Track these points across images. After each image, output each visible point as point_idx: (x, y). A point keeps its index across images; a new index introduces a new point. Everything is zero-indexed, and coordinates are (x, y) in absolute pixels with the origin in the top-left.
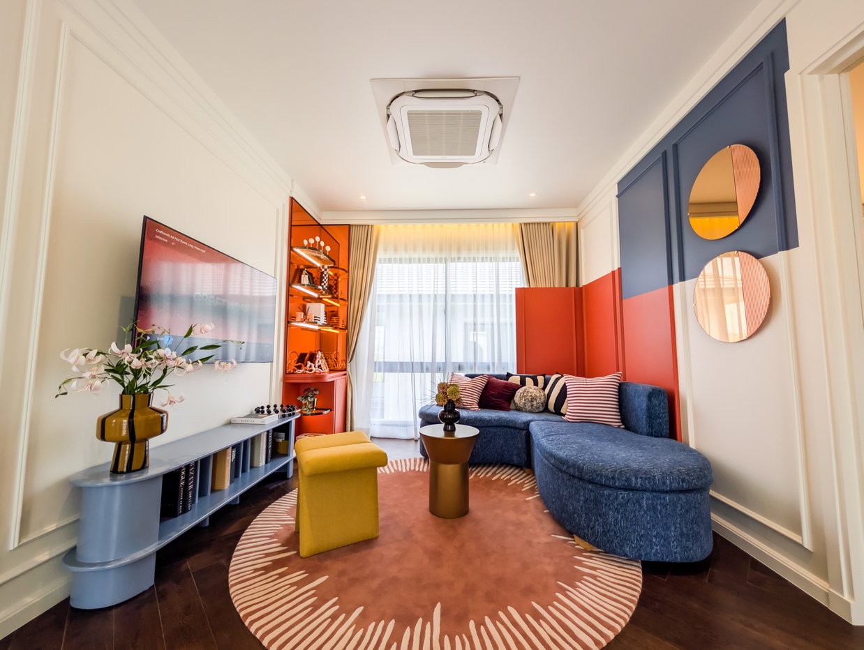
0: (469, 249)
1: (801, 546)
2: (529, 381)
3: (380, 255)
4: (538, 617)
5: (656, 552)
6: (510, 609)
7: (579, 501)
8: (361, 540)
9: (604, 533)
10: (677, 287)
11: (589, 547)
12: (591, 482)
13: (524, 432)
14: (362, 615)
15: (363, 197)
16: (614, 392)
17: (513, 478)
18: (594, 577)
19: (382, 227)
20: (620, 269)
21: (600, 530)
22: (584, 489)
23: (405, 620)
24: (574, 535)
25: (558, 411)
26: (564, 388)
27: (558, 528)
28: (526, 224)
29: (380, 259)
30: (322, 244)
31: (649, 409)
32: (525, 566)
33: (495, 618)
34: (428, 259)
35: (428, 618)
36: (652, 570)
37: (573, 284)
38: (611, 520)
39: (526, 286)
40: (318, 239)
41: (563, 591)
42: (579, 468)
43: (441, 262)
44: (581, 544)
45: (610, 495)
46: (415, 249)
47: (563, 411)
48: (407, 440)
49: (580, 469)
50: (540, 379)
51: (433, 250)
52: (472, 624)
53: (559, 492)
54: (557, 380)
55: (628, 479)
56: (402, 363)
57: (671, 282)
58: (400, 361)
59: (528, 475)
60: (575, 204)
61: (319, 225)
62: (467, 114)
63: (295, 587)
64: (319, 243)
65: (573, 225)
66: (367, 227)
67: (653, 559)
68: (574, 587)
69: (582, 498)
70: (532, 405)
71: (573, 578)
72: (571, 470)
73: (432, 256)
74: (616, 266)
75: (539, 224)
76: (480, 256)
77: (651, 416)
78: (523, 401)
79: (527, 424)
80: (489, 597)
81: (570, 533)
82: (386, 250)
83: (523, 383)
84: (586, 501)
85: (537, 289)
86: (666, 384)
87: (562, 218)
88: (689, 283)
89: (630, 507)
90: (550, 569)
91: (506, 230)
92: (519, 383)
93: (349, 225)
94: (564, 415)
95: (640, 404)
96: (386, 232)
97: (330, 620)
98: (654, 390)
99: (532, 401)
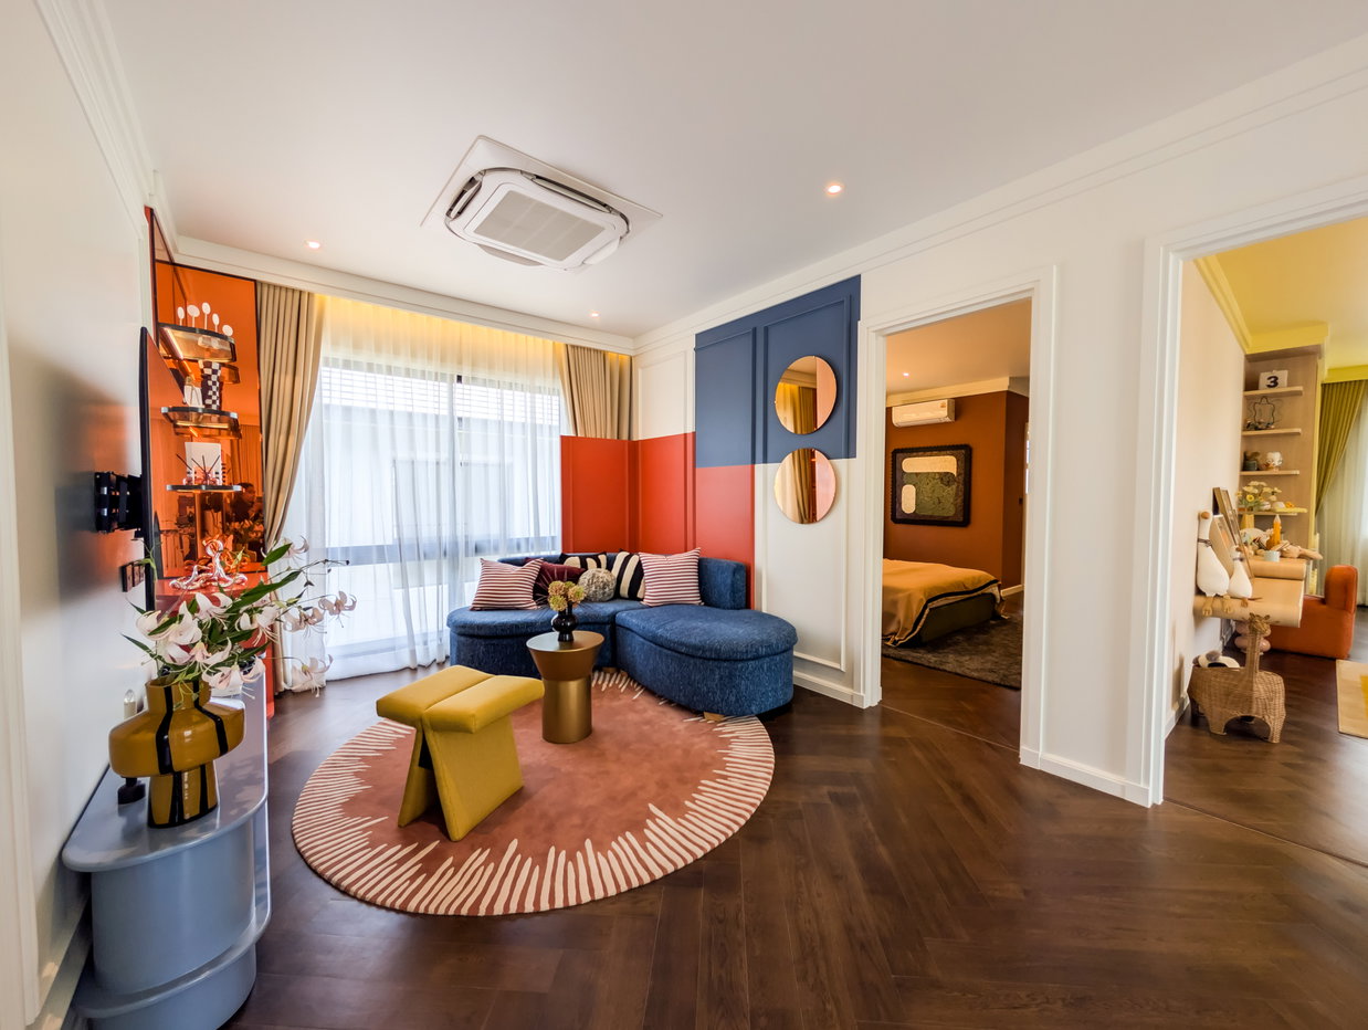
0: (491, 367)
1: (839, 670)
2: (590, 561)
3: (326, 351)
4: (725, 777)
5: (770, 704)
6: (703, 782)
7: (714, 680)
8: (510, 794)
9: (737, 701)
10: (759, 467)
11: (718, 717)
12: (726, 660)
13: (608, 627)
14: (594, 844)
15: (314, 245)
16: (694, 569)
17: (600, 682)
18: (737, 737)
19: (329, 299)
20: (694, 433)
21: (734, 699)
22: (719, 668)
23: (637, 827)
24: (705, 714)
25: (633, 594)
26: (639, 564)
27: (684, 714)
28: (573, 347)
29: (327, 359)
30: (216, 319)
31: (733, 585)
32: (687, 752)
33: (700, 792)
34: (423, 372)
35: (653, 817)
36: (767, 718)
37: (625, 437)
38: (743, 688)
39: (572, 434)
40: (206, 308)
41: (726, 755)
42: (716, 649)
43: (443, 379)
44: (710, 718)
45: (742, 667)
46: (396, 352)
47: (639, 595)
48: (397, 671)
49: (717, 651)
50: (602, 558)
51: (430, 357)
52: (688, 803)
53: (690, 678)
54: (626, 560)
55: (757, 650)
56: (380, 549)
57: (754, 462)
58: (377, 544)
59: (612, 675)
60: (634, 334)
61: (172, 263)
62: (585, 223)
63: (492, 865)
64: (210, 316)
65: (627, 359)
66: (297, 295)
67: (768, 709)
68: (731, 749)
69: (717, 677)
70: (604, 593)
71: (726, 743)
72: (708, 654)
73: (432, 368)
74: (690, 429)
75: (589, 349)
76: (508, 380)
77: (734, 591)
78: (593, 589)
79: (613, 616)
80: (682, 781)
81: (699, 713)
82: (335, 343)
83: (584, 566)
84: (721, 678)
85: (586, 439)
86: (742, 559)
87: (617, 348)
88: (770, 466)
89: (756, 673)
90: (705, 745)
91: (543, 349)
92: (579, 567)
93: (255, 281)
94: (642, 600)
95: (723, 582)
96: (336, 311)
97: (570, 863)
98: (738, 565)
99: (604, 588)
